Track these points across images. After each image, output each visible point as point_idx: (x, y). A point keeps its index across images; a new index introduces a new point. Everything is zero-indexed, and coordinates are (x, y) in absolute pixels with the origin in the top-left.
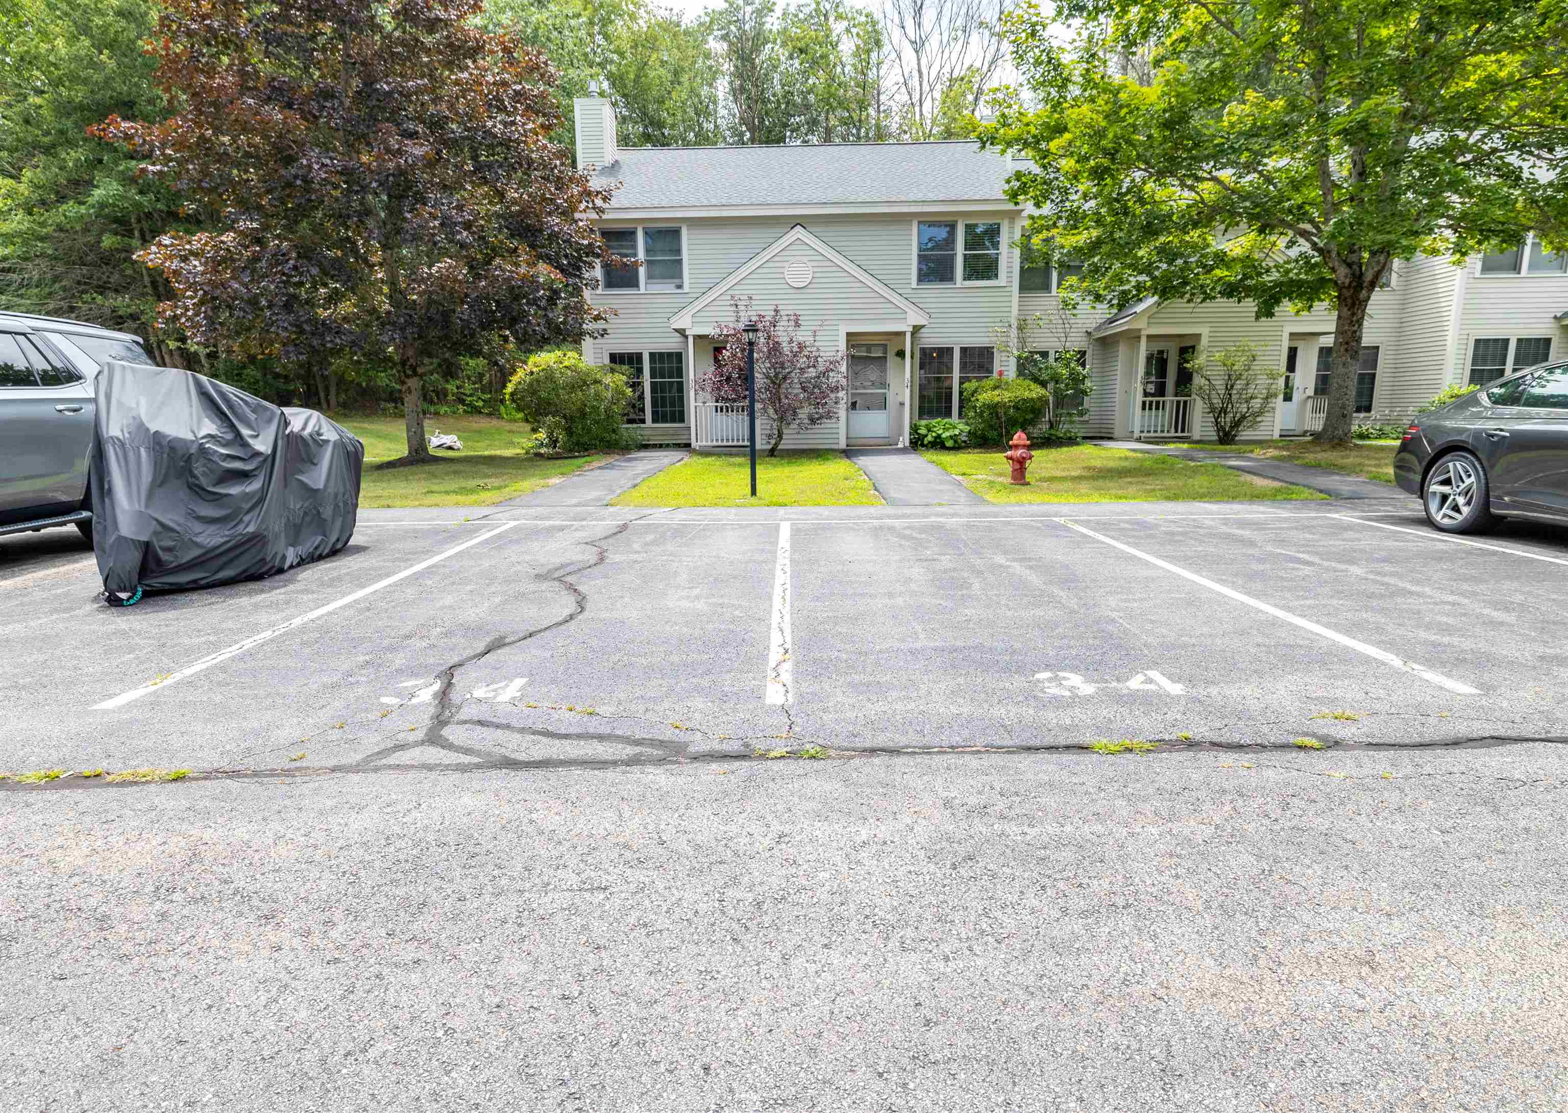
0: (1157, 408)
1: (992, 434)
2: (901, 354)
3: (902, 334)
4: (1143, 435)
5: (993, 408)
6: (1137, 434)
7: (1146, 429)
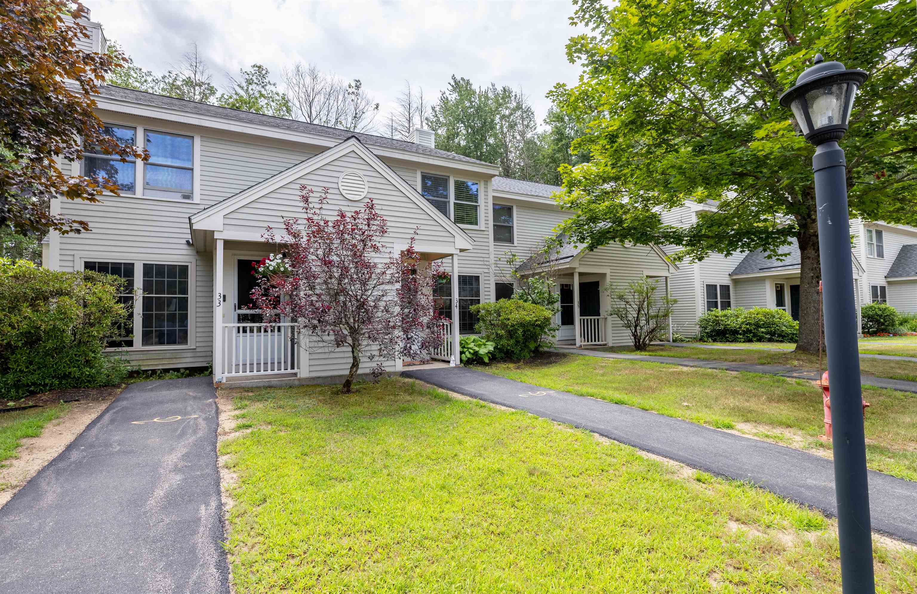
6: (578, 343)
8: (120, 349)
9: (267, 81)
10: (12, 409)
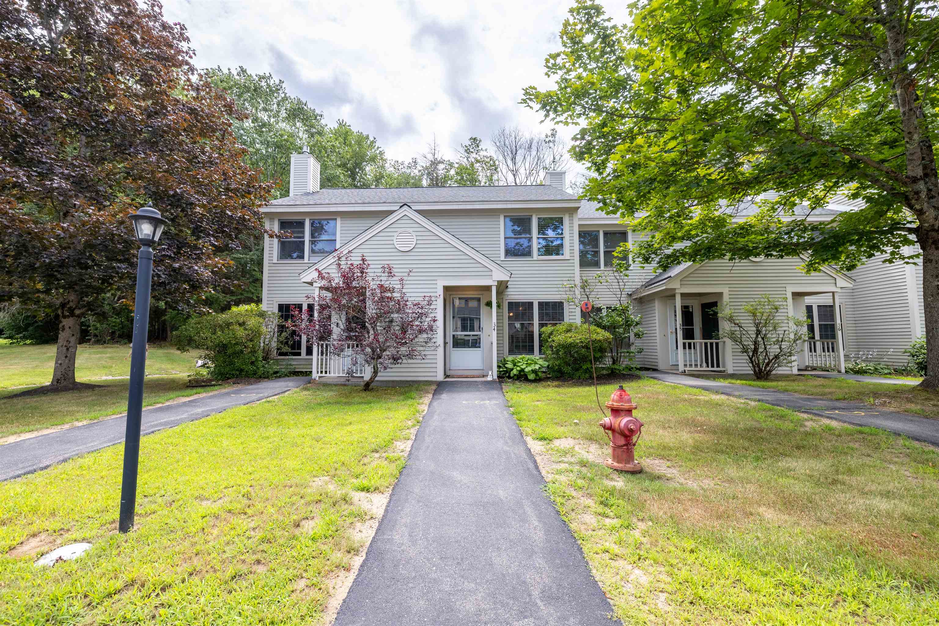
0: (690, 348)
1: (567, 369)
2: (489, 304)
3: (488, 289)
4: (686, 369)
5: (568, 348)
6: (681, 368)
7: (688, 364)
8: (287, 357)
9: (480, 148)
10: (214, 385)
